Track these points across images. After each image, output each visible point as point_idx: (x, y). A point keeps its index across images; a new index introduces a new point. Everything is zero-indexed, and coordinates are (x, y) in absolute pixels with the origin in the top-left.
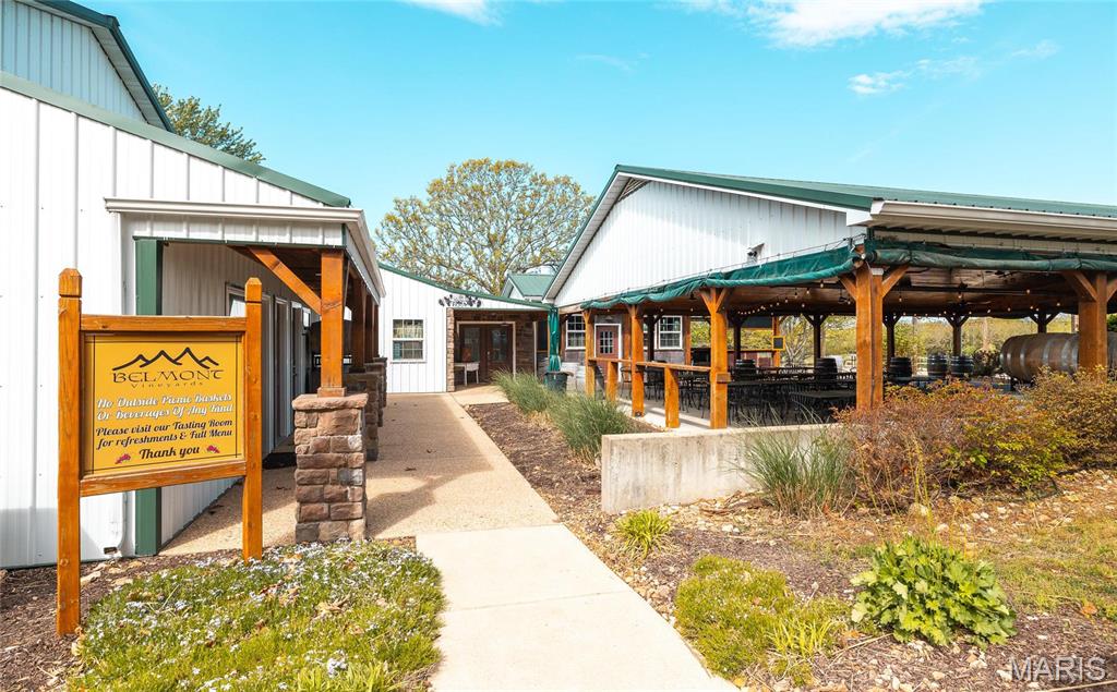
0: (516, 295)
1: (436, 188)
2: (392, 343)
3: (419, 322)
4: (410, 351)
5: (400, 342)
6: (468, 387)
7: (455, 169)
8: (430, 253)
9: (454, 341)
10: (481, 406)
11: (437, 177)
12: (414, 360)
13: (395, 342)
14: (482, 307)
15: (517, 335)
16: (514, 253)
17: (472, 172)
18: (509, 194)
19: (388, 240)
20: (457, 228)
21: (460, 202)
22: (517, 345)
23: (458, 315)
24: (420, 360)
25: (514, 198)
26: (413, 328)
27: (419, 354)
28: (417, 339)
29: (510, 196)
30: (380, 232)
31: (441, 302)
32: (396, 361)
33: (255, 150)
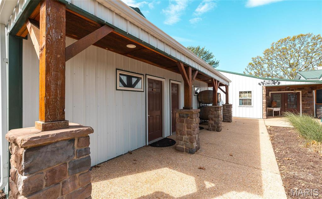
0: (302, 78)
1: (267, 52)
2: (239, 100)
3: (250, 92)
4: (245, 102)
5: (242, 99)
6: (274, 117)
7: (274, 44)
8: (264, 73)
9: (266, 99)
10: (276, 128)
11: (267, 48)
12: (248, 106)
13: (240, 99)
14: (280, 84)
15: (302, 97)
16: (303, 68)
17: (282, 43)
18: (300, 47)
19: (249, 71)
20: (276, 64)
21: (277, 54)
22: (302, 101)
23: (268, 89)
24: (250, 106)
25: (302, 48)
26: (247, 94)
27: (250, 104)
28: (249, 98)
29: (300, 48)
30: (247, 69)
31: (259, 84)
32: (240, 106)
33: (212, 55)
